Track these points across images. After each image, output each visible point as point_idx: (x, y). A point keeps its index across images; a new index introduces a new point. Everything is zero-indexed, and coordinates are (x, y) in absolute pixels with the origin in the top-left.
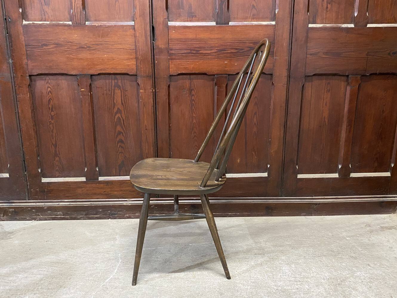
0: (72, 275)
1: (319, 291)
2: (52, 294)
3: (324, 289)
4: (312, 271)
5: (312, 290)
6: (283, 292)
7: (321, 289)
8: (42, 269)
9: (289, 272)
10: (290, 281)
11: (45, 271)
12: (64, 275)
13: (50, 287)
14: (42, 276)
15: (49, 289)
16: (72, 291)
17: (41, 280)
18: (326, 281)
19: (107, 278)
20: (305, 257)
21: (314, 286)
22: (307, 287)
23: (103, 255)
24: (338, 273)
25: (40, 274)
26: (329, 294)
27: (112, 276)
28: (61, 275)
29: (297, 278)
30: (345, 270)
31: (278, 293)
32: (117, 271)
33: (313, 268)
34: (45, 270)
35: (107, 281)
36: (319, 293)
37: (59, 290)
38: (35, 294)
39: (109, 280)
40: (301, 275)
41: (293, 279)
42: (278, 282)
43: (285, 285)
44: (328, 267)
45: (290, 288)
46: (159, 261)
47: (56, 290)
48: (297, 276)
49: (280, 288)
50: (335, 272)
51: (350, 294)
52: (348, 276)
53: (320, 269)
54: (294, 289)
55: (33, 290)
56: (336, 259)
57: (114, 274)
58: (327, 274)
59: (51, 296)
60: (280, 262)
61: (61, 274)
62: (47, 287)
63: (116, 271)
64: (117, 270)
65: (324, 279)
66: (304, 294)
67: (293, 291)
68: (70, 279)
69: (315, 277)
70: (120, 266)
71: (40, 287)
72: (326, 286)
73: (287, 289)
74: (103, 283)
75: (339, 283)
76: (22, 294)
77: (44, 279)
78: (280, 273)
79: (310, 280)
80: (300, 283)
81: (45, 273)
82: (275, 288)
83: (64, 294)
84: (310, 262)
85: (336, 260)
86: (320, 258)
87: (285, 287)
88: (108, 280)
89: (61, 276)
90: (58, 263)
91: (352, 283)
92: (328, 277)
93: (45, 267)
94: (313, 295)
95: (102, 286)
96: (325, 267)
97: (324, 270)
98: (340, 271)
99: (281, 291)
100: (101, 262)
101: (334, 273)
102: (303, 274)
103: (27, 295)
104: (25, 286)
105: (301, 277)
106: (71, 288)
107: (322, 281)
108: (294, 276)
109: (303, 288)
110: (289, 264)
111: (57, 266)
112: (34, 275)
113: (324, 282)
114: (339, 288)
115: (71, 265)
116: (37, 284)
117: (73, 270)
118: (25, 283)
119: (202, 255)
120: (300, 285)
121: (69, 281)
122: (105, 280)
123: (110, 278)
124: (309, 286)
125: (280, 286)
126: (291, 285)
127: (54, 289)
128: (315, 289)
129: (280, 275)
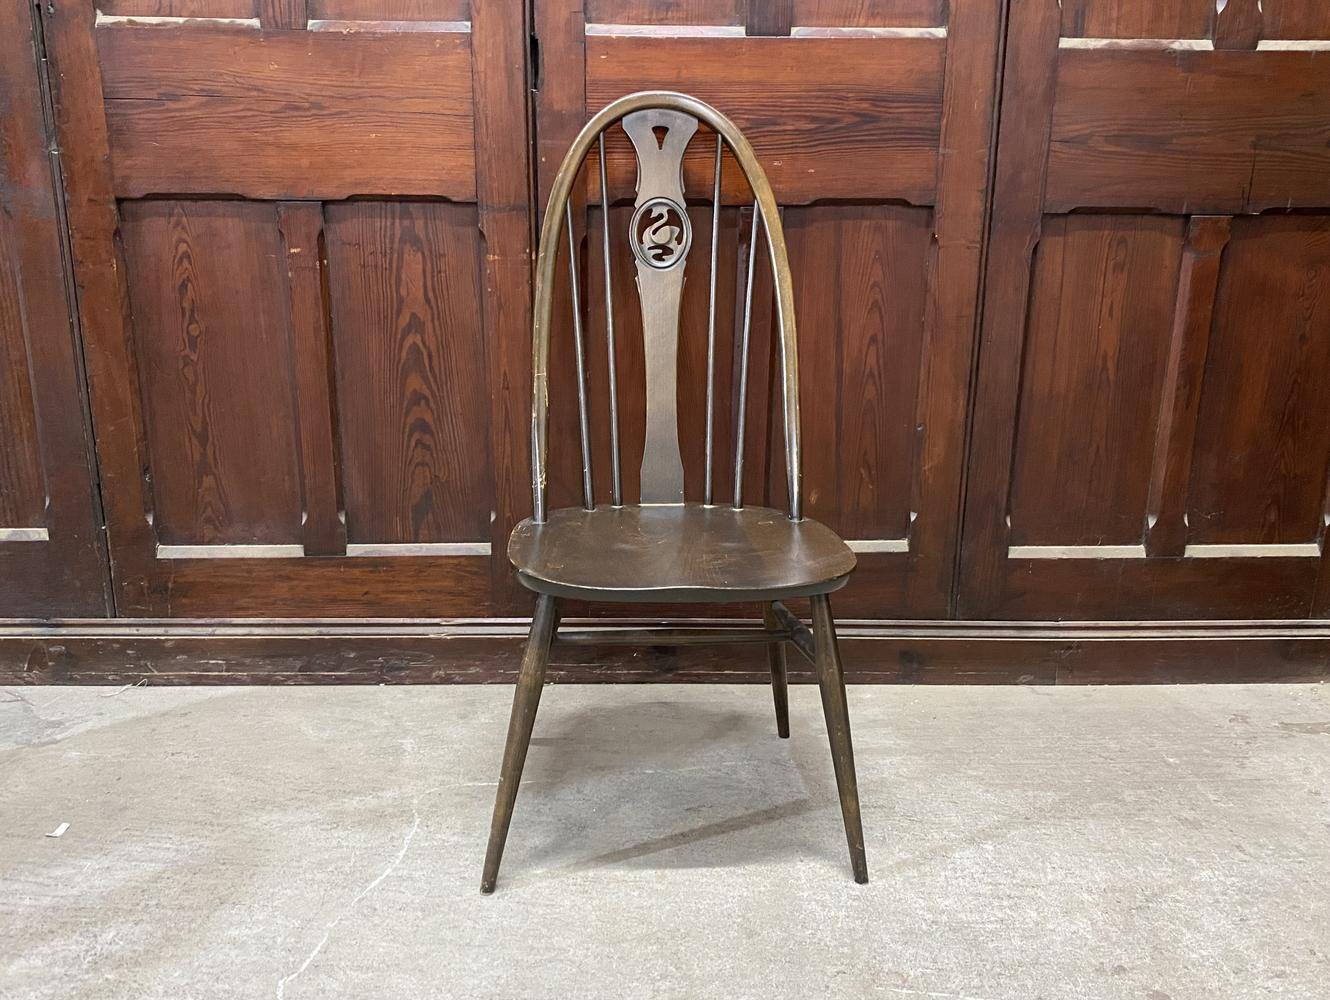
0: (256, 866)
1: (1074, 928)
2: (193, 925)
3: (1089, 922)
4: (1051, 863)
5: (1051, 927)
6: (954, 931)
7: (1082, 924)
8: (158, 844)
9: (976, 867)
10: (978, 895)
11: (169, 849)
12: (232, 864)
13: (186, 903)
14: (160, 867)
15: (182, 907)
16: (260, 917)
17: (157, 878)
18: (1096, 897)
19: (376, 876)
20: (1027, 818)
21: (1056, 913)
22: (1034, 915)
24: (1137, 871)
25: (151, 861)
26: (1107, 938)
27: (388, 871)
28: (224, 864)
29: (1001, 887)
30: (1160, 862)
31: (939, 933)
32: (404, 856)
33: (1056, 854)
34: (168, 845)
35: (374, 884)
36: (1074, 937)
37: (215, 910)
38: (136, 924)
39: (380, 884)
40: (1014, 877)
41: (986, 889)
42: (938, 900)
43: (960, 909)
44: (1103, 851)
45: (975, 917)
46: (545, 824)
47: (205, 912)
48: (1002, 880)
49: (944, 918)
50: (1127, 868)
51: (1177, 941)
52: (1170, 882)
53: (1076, 859)
54: (991, 922)
55: (131, 910)
56: (1131, 827)
57: (398, 862)
58: (1100, 876)
59: (190, 931)
60: (945, 832)
61: (222, 861)
62: (176, 903)
63: (402, 852)
64: (405, 849)
65: (1090, 892)
66: (1023, 937)
67: (990, 927)
68: (251, 877)
69: (1061, 885)
71: (154, 902)
72: (1098, 915)
73: (969, 922)
74: (362, 891)
75: (1139, 904)
76: (95, 922)
77: (167, 875)
78: (945, 869)
79: (1043, 893)
80: (1012, 902)
81: (171, 855)
82: (927, 918)
83: (231, 924)
84: (1045, 834)
85: (1132, 830)
86: (1077, 822)
87: (962, 916)
88: (377, 881)
89: (224, 867)
91: (1182, 905)
92: (1103, 886)
93: (170, 838)
94: (1053, 942)
95: (356, 900)
96: (1095, 852)
97: (1090, 860)
98: (1145, 866)
99: (947, 929)
100: (354, 822)
101: (1125, 873)
102: (1022, 873)
103: (110, 926)
104: (103, 898)
105: (1014, 882)
106: (256, 905)
107: (1086, 896)
108: (990, 880)
109: (1021, 919)
110: (976, 839)
111: (207, 833)
112: (133, 864)
113: (1091, 900)
114: (1138, 921)
115: (253, 832)
116: (143, 891)
117: (262, 847)
118: (104, 886)
119: (686, 807)
120: (1010, 908)
121: (248, 881)
122: (367, 881)
123: (381, 878)
124: (1039, 914)
125: (943, 912)
126: (981, 909)
127: (199, 908)
128: (1059, 924)
129: (946, 877)
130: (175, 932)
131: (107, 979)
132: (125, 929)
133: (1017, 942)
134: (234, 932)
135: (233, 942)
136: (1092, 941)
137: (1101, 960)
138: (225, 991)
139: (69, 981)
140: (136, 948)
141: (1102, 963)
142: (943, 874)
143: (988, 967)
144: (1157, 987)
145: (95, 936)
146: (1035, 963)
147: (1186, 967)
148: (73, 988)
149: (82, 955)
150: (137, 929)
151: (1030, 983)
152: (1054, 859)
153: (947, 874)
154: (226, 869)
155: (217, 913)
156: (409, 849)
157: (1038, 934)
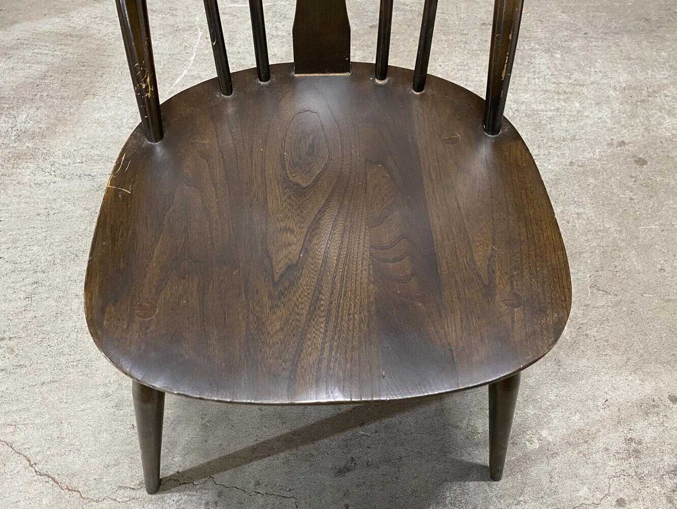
0: (103, 67)
1: (600, 115)
2: (72, 110)
3: (610, 111)
4: (594, 68)
5: (586, 114)
6: (528, 116)
7: (606, 112)
8: (40, 51)
9: (548, 70)
10: (546, 91)
11: (47, 54)
12: (89, 66)
13: (65, 94)
14: (44, 68)
15: (63, 98)
16: (111, 104)
17: (44, 77)
18: (618, 93)
19: (177, 75)
20: (585, 34)
21: (592, 104)
22: (578, 105)
23: (163, 18)
24: (647, 73)
25: (38, 63)
26: (619, 122)
27: (185, 72)
28: (84, 66)
29: (561, 85)
30: (663, 68)
31: (518, 118)
32: (195, 60)
33: (599, 61)
34: (46, 52)
36: (599, 121)
37: (83, 100)
38: (38, 109)
39: (181, 81)
40: (570, 78)
41: (551, 87)
42: (522, 94)
43: (533, 101)
44: (629, 59)
45: (542, 107)
46: (280, 37)
47: (77, 101)
48: (562, 80)
49: (523, 107)
50: (641, 72)
51: (660, 124)
52: (665, 82)
53: (611, 65)
54: (551, 110)
55: (32, 99)
56: (651, 40)
57: (190, 65)
58: (624, 78)
59: (70, 114)
60: (532, 44)
61: (82, 64)
62: (59, 94)
63: (193, 58)
64: (194, 55)
65: (615, 89)
66: (568, 121)
67: (550, 114)
68: (101, 76)
69: (599, 84)
70: (202, 47)
71: (46, 94)
72: (616, 106)
73: (537, 111)
74: (171, 86)
75: (643, 98)
76: (12, 107)
77: (50, 74)
78: (528, 72)
79: (586, 90)
80: (566, 96)
81: (49, 59)
82: (512, 107)
83: (95, 110)
84: (595, 46)
85: (651, 43)
86: (617, 36)
87: (534, 106)
88: (179, 79)
89: (83, 68)
90: (71, 36)
91: (669, 99)
92: (624, 85)
93: (47, 46)
94: (586, 124)
95: (168, 93)
96: (624, 59)
97: (620, 66)
98: (653, 71)
99: (524, 115)
100: (161, 34)
101: (640, 76)
102: (576, 75)
103: (23, 111)
104: (13, 90)
105: (570, 82)
106: (108, 96)
107: (611, 92)
108: (555, 80)
109: (569, 108)
110: (551, 49)
111: (70, 43)
112: (28, 65)
113: (614, 95)
114: (640, 111)
115: (98, 42)
116: (37, 85)
117: (105, 54)
118: (13, 81)
119: (371, 25)
120: (564, 100)
121: (100, 79)
122: (173, 79)
123: (182, 77)
124: (581, 105)
125: (523, 103)
126: (546, 101)
127: (73, 98)
128: (592, 112)
129: (528, 78)
130: (62, 115)
131: (28, 147)
132: (31, 111)
133: (564, 124)
134: (97, 116)
135: (98, 122)
136: (609, 125)
137: (612, 137)
138: (98, 155)
139: (7, 148)
140: (41, 125)
141: (612, 139)
142: (527, 75)
143: (545, 142)
144: (641, 156)
145: (15, 117)
146: (573, 139)
147: (661, 142)
148: (9, 152)
149: (10, 130)
150: (39, 113)
151: (567, 152)
152: (597, 65)
153: (529, 75)
154: (85, 70)
155: (85, 102)
156: (196, 55)
157: (578, 119)
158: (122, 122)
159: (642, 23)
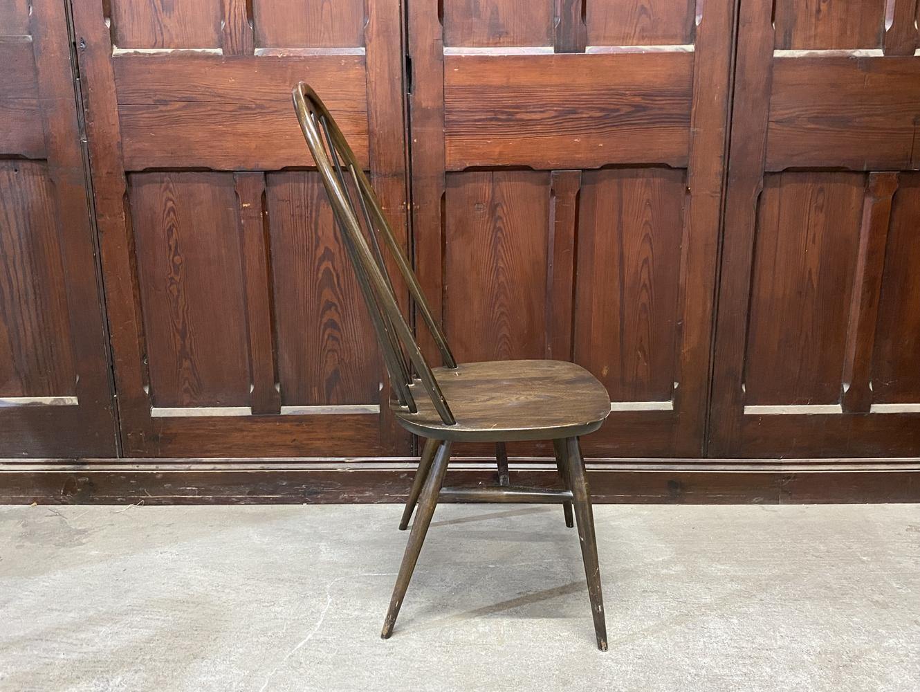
0: (218, 631)
1: (798, 680)
2: (175, 674)
3: (809, 676)
4: (779, 633)
5: (781, 679)
6: (711, 681)
7: (803, 678)
8: (151, 616)
9: (726, 635)
10: (727, 656)
11: (158, 619)
12: (202, 630)
13: (170, 658)
14: (151, 632)
15: (167, 661)
16: (221, 668)
17: (150, 641)
18: (813, 657)
19: (301, 639)
20: (761, 600)
21: (785, 669)
22: (768, 670)
23: (291, 586)
24: (843, 638)
25: (147, 628)
27: (310, 636)
28: (196, 630)
29: (744, 650)
30: (859, 633)
31: (700, 683)
32: (321, 625)
33: (783, 626)
34: (158, 617)
35: (300, 644)
37: (190, 663)
38: (136, 672)
39: (304, 645)
40: (753, 643)
41: (733, 651)
42: (699, 659)
43: (714, 665)
44: (817, 624)
45: (727, 671)
47: (183, 664)
48: (745, 645)
49: (704, 672)
50: (835, 636)
52: (867, 646)
53: (798, 630)
54: (737, 675)
55: (132, 663)
56: (837, 606)
58: (816, 642)
59: (172, 678)
60: (703, 610)
61: (195, 629)
62: (163, 657)
63: (319, 623)
64: (322, 620)
65: (809, 654)
67: (736, 679)
68: (215, 640)
69: (787, 648)
70: (331, 613)
71: (148, 657)
72: (815, 670)
73: (721, 675)
74: (292, 650)
75: (844, 663)
76: (108, 671)
77: (157, 638)
78: (703, 637)
79: (775, 654)
80: (752, 661)
81: (159, 623)
82: (691, 672)
83: (201, 673)
84: (775, 612)
85: (838, 609)
86: (797, 603)
87: (716, 670)
88: (303, 642)
89: (196, 633)
90: (188, 602)
91: (876, 664)
92: (819, 650)
93: (159, 612)
95: (288, 656)
96: (811, 624)
97: (808, 631)
98: (848, 635)
99: (706, 680)
100: (286, 601)
101: (835, 641)
102: (759, 640)
103: (118, 674)
104: (113, 654)
105: (754, 646)
106: (218, 660)
107: (805, 657)
108: (736, 645)
109: (759, 673)
110: (725, 615)
111: (185, 609)
112: (134, 629)
113: (809, 659)
114: (845, 676)
115: (216, 608)
116: (141, 649)
117: (223, 619)
118: (114, 646)
119: (518, 591)
120: (751, 665)
121: (212, 643)
122: (295, 642)
123: (305, 641)
124: (772, 669)
125: (702, 668)
126: (730, 666)
127: (179, 661)
128: (787, 677)
129: (704, 642)
130: (163, 678)
132: (128, 676)
134: (203, 679)
135: (203, 686)
142: (702, 640)
145: (108, 681)
150: (137, 676)
152: (781, 629)
153: (705, 640)
154: (198, 634)
155: (192, 665)
156: (324, 620)
157: (772, 685)
158: (231, 686)
159: (822, 590)
